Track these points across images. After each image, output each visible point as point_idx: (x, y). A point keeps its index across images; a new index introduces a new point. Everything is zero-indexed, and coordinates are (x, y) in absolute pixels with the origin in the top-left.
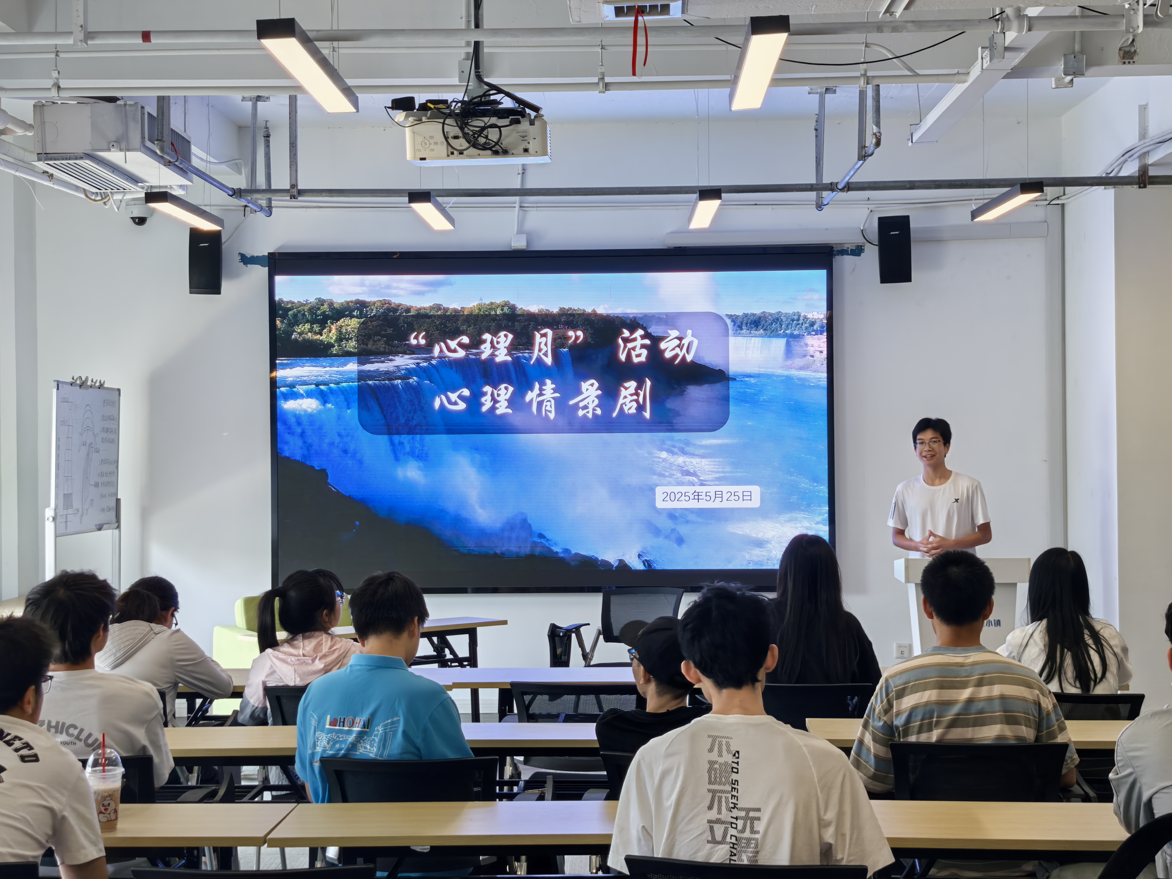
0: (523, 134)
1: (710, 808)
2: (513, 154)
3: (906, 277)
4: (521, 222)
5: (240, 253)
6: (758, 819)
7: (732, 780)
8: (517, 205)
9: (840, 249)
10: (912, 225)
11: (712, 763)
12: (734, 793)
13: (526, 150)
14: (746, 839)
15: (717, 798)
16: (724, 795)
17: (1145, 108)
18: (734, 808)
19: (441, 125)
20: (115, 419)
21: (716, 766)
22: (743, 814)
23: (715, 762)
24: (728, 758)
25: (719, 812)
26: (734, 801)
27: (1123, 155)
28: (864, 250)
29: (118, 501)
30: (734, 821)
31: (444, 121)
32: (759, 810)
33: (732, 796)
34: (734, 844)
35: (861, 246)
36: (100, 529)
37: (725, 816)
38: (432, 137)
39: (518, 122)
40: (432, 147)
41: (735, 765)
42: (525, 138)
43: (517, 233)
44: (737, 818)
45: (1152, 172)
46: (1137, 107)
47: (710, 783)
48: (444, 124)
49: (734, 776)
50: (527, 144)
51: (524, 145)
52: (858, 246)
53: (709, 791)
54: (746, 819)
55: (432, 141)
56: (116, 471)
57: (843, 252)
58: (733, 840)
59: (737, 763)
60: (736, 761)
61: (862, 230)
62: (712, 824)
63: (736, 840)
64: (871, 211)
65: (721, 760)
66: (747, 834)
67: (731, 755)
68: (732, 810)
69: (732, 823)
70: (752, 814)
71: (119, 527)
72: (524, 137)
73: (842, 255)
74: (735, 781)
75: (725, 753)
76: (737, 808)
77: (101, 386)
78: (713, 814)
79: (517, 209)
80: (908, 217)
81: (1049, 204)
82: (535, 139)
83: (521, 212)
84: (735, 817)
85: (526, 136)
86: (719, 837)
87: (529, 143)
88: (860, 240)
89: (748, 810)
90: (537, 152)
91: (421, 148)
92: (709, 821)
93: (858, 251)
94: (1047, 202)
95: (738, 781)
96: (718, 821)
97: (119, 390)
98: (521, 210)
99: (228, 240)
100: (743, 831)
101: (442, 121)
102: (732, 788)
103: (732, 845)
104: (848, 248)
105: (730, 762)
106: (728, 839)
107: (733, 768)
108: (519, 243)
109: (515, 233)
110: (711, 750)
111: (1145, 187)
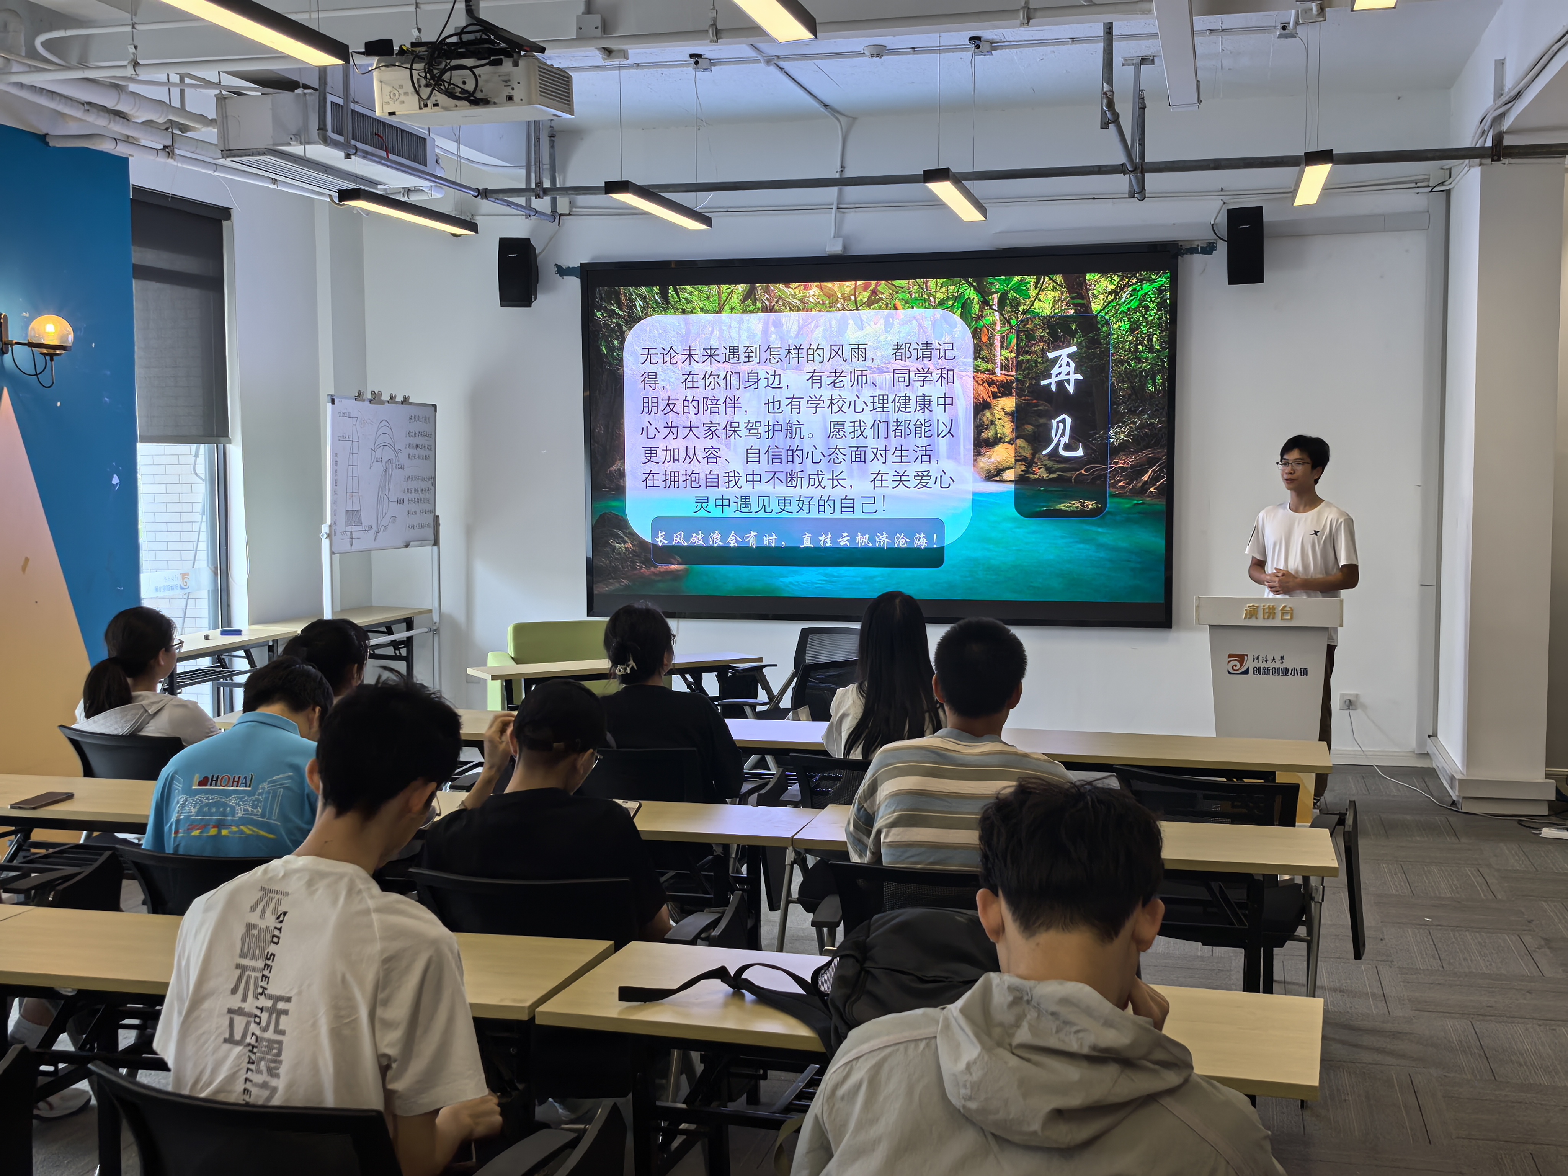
0: (506, 78)
1: (234, 991)
2: (495, 103)
3: (1258, 278)
4: (838, 225)
5: (556, 265)
6: (286, 1012)
7: (268, 953)
8: (834, 207)
9: (1188, 247)
10: (1266, 218)
11: (250, 927)
12: (266, 973)
13: (510, 98)
14: (268, 1040)
15: (245, 978)
16: (253, 974)
17: (1503, 64)
18: (261, 994)
19: (408, 71)
20: (431, 435)
21: (255, 932)
22: (269, 1003)
23: (255, 926)
24: (270, 921)
25: (244, 999)
26: (264, 984)
27: (1481, 123)
28: (1216, 247)
29: (436, 518)
30: (258, 1012)
31: (411, 66)
32: (288, 1000)
33: (263, 976)
34: (253, 1047)
35: (1214, 243)
36: (407, 546)
37: (250, 1005)
38: (401, 86)
39: (499, 63)
40: (402, 98)
41: (277, 933)
42: (509, 83)
43: (834, 237)
44: (262, 1009)
45: (1508, 141)
46: (1493, 63)
47: (242, 956)
48: (411, 69)
49: (272, 948)
50: (511, 91)
51: (507, 92)
52: (1210, 243)
53: (238, 966)
54: (271, 1010)
55: (401, 91)
56: (433, 488)
57: (1193, 250)
58: (253, 1041)
59: (280, 929)
60: (279, 926)
61: (1213, 225)
62: (232, 1016)
63: (257, 1041)
64: (1224, 203)
65: (262, 924)
66: (270, 1034)
67: (274, 917)
68: (259, 997)
69: (256, 1016)
70: (281, 1005)
71: (436, 543)
72: (507, 82)
73: (1192, 253)
74: (272, 954)
75: (268, 914)
76: (265, 995)
77: (406, 401)
78: (235, 1002)
79: (834, 211)
80: (1261, 208)
81: (1431, 191)
82: (519, 83)
83: (838, 215)
84: (261, 1007)
85: (509, 81)
86: (237, 1037)
87: (513, 89)
88: (1212, 237)
89: (277, 999)
90: (522, 100)
91: (389, 101)
92: (230, 1011)
93: (1209, 249)
94: (1431, 189)
95: (274, 955)
96: (240, 1012)
97: (435, 406)
98: (839, 212)
99: (543, 251)
100: (266, 1029)
101: (408, 66)
102: (266, 965)
103: (250, 1048)
104: (1198, 245)
105: (272, 928)
106: (248, 1040)
107: (274, 936)
108: (835, 248)
109: (832, 236)
110: (253, 909)
111: (1499, 160)
